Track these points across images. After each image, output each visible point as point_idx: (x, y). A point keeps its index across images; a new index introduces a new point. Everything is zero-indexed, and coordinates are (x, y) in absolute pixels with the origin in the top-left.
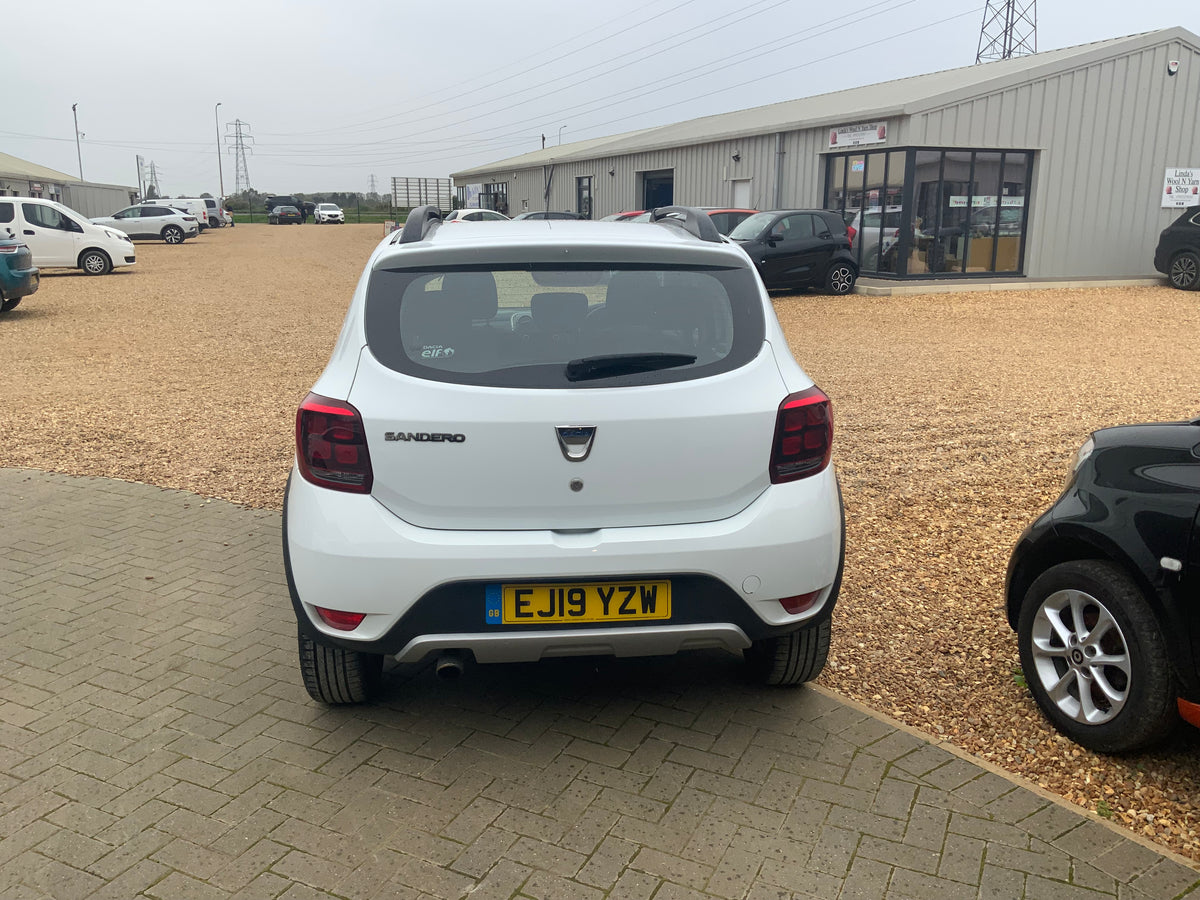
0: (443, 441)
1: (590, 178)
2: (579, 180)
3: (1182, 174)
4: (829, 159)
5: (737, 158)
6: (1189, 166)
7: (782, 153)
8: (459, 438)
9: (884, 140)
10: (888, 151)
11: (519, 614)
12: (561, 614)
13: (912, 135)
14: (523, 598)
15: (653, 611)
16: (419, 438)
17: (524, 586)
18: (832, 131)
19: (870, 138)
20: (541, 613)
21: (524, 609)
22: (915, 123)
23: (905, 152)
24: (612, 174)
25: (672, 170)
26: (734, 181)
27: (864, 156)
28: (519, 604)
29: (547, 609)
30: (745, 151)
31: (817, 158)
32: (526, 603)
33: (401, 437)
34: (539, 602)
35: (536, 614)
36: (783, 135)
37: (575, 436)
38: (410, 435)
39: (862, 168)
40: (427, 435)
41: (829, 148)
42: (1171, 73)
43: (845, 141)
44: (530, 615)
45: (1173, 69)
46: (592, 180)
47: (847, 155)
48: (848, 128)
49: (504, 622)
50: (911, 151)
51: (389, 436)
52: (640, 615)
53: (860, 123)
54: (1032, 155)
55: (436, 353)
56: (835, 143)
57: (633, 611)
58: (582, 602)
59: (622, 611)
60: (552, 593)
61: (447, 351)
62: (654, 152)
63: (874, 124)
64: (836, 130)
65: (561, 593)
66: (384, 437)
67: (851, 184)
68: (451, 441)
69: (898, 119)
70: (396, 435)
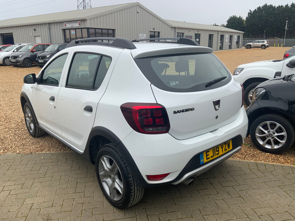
0: (189, 111)
3: (142, 35)
4: (64, 30)
5: (35, 30)
7: (50, 29)
8: (193, 109)
9: (80, 26)
10: (81, 29)
12: (215, 156)
13: (88, 25)
15: (229, 148)
16: (183, 111)
18: (64, 23)
19: (76, 25)
20: (212, 157)
22: (88, 21)
23: (86, 29)
25: (12, 33)
26: (35, 36)
27: (75, 30)
29: (212, 155)
30: (37, 28)
31: (61, 30)
32: (208, 155)
33: (178, 112)
34: (211, 154)
35: (210, 158)
36: (49, 24)
37: (217, 103)
38: (180, 111)
39: (74, 33)
40: (185, 110)
41: (64, 27)
42: (138, 13)
43: (69, 26)
44: (209, 158)
45: (138, 12)
47: (70, 29)
48: (69, 22)
49: (204, 162)
50: (88, 29)
51: (175, 112)
53: (72, 21)
54: (114, 30)
55: (174, 84)
56: (66, 26)
57: (227, 149)
58: (218, 151)
59: (225, 150)
61: (177, 82)
62: (5, 28)
63: (77, 22)
64: (66, 23)
65: (215, 149)
66: (173, 113)
67: (72, 37)
68: (191, 110)
69: (84, 20)
70: (176, 112)
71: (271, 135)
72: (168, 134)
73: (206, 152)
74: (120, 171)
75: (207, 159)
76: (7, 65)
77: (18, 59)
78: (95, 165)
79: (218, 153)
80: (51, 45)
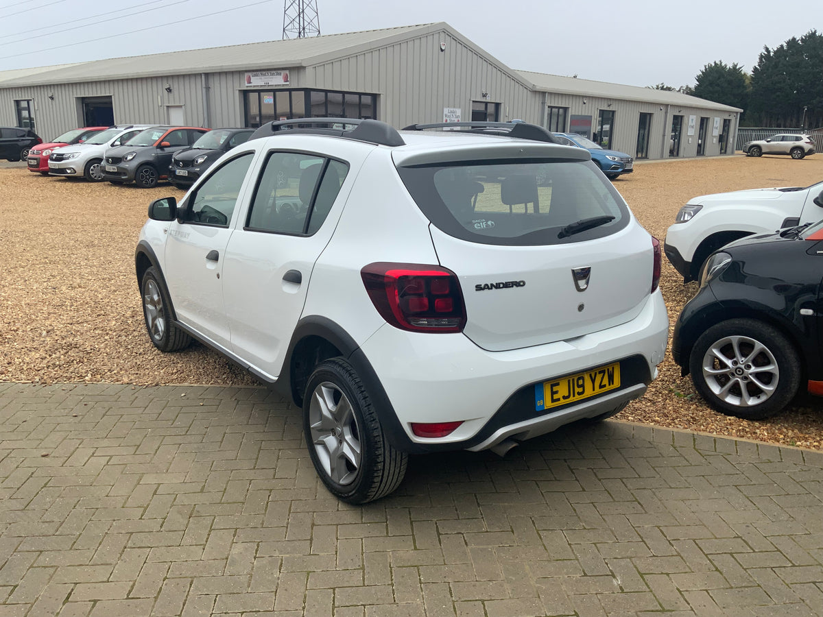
0: (512, 286)
1: (28, 101)
2: (17, 102)
3: (451, 112)
4: (245, 94)
5: (169, 90)
6: (454, 107)
7: (208, 88)
8: (522, 284)
9: (288, 83)
10: (290, 90)
12: (574, 396)
13: (307, 81)
14: (555, 389)
15: (613, 384)
16: (498, 286)
17: (554, 382)
18: (246, 75)
19: (277, 81)
20: (564, 398)
21: (555, 397)
22: (309, 71)
23: (303, 92)
24: (52, 98)
25: (111, 96)
26: (168, 107)
27: (272, 93)
28: (553, 393)
29: (567, 394)
30: (175, 86)
31: (237, 93)
32: (556, 392)
33: (487, 287)
34: (563, 390)
35: (561, 399)
36: (207, 75)
37: (582, 275)
38: (492, 285)
39: (271, 101)
40: (502, 283)
41: (245, 86)
42: (442, 50)
43: (257, 82)
44: (559, 400)
45: (443, 48)
46: (31, 103)
47: (259, 91)
48: (259, 73)
49: (546, 408)
50: (307, 91)
51: (479, 288)
52: (608, 388)
53: (268, 70)
54: (375, 97)
55: (483, 225)
56: (250, 83)
57: (605, 386)
58: (583, 386)
59: (601, 387)
60: (569, 381)
61: (489, 223)
62: (92, 82)
63: (279, 72)
64: (250, 74)
65: (573, 380)
66: (475, 289)
67: (264, 111)
68: (517, 286)
69: (298, 69)
70: (483, 286)
71: (739, 371)
72: (461, 334)
73: (552, 386)
74: (354, 414)
75: (553, 401)
76: (93, 181)
77: (123, 165)
78: (301, 407)
79: (580, 390)
80: (210, 130)
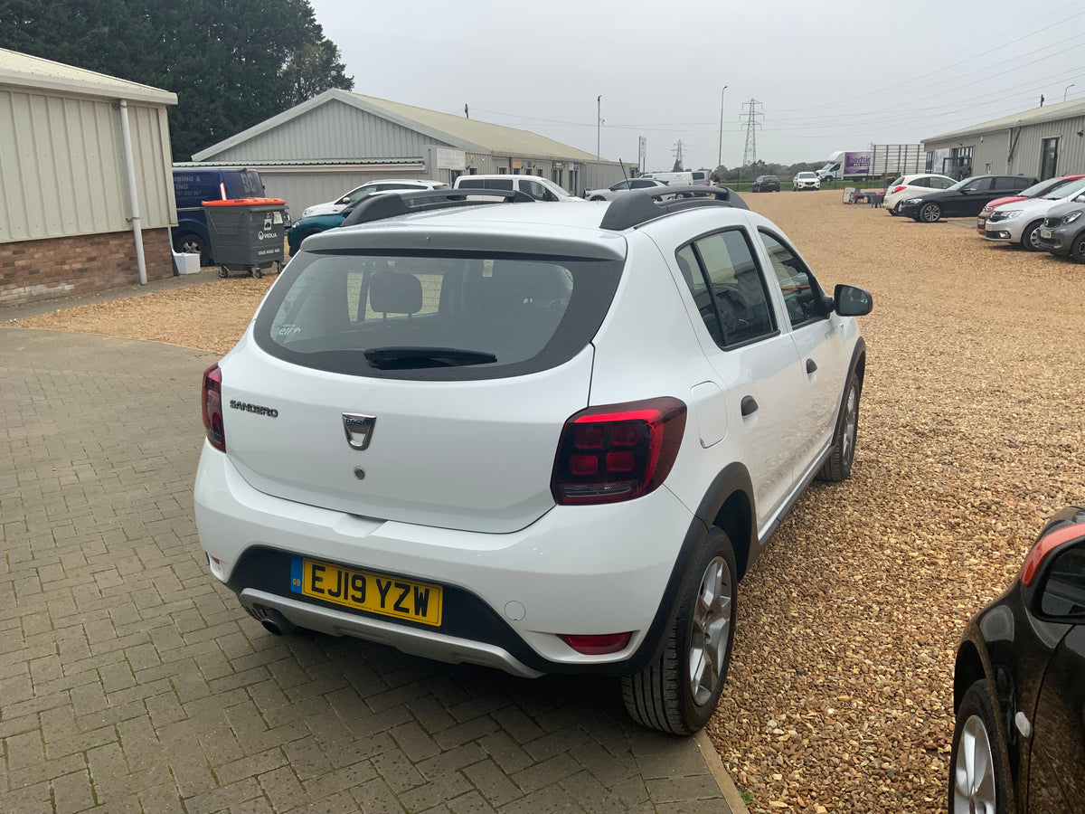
1: (1057, 139)
2: (1046, 142)
8: (274, 413)
11: (314, 589)
12: (346, 598)
14: (319, 573)
15: (424, 615)
17: (320, 564)
20: (330, 592)
21: (318, 585)
24: (1081, 134)
28: (315, 579)
29: (335, 589)
32: (320, 579)
34: (329, 580)
35: (326, 592)
38: (244, 405)
40: (256, 406)
44: (322, 591)
46: (1059, 141)
49: (303, 593)
52: (411, 616)
55: (288, 332)
57: (407, 610)
58: (363, 589)
59: (397, 607)
60: (340, 574)
61: (295, 331)
65: (347, 575)
68: (269, 415)
72: (225, 455)
73: (315, 568)
77: (1062, 230)
79: (359, 595)
